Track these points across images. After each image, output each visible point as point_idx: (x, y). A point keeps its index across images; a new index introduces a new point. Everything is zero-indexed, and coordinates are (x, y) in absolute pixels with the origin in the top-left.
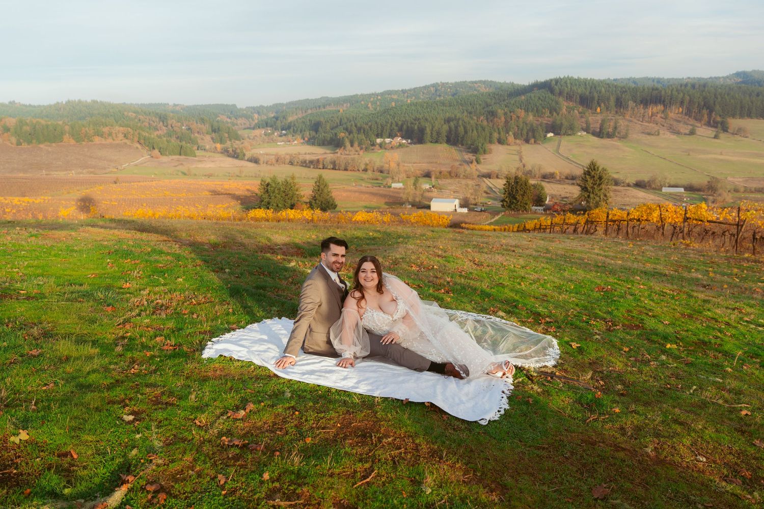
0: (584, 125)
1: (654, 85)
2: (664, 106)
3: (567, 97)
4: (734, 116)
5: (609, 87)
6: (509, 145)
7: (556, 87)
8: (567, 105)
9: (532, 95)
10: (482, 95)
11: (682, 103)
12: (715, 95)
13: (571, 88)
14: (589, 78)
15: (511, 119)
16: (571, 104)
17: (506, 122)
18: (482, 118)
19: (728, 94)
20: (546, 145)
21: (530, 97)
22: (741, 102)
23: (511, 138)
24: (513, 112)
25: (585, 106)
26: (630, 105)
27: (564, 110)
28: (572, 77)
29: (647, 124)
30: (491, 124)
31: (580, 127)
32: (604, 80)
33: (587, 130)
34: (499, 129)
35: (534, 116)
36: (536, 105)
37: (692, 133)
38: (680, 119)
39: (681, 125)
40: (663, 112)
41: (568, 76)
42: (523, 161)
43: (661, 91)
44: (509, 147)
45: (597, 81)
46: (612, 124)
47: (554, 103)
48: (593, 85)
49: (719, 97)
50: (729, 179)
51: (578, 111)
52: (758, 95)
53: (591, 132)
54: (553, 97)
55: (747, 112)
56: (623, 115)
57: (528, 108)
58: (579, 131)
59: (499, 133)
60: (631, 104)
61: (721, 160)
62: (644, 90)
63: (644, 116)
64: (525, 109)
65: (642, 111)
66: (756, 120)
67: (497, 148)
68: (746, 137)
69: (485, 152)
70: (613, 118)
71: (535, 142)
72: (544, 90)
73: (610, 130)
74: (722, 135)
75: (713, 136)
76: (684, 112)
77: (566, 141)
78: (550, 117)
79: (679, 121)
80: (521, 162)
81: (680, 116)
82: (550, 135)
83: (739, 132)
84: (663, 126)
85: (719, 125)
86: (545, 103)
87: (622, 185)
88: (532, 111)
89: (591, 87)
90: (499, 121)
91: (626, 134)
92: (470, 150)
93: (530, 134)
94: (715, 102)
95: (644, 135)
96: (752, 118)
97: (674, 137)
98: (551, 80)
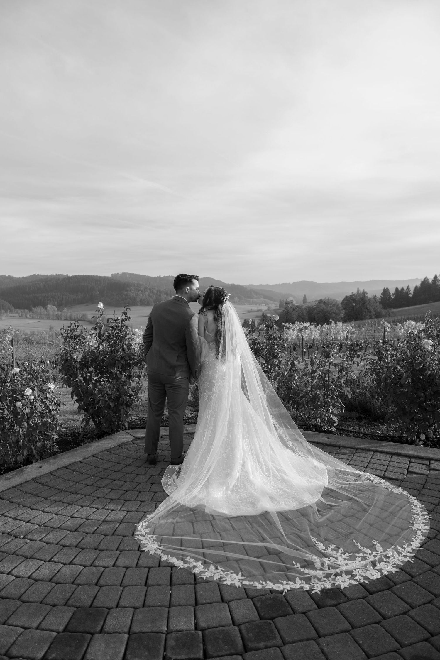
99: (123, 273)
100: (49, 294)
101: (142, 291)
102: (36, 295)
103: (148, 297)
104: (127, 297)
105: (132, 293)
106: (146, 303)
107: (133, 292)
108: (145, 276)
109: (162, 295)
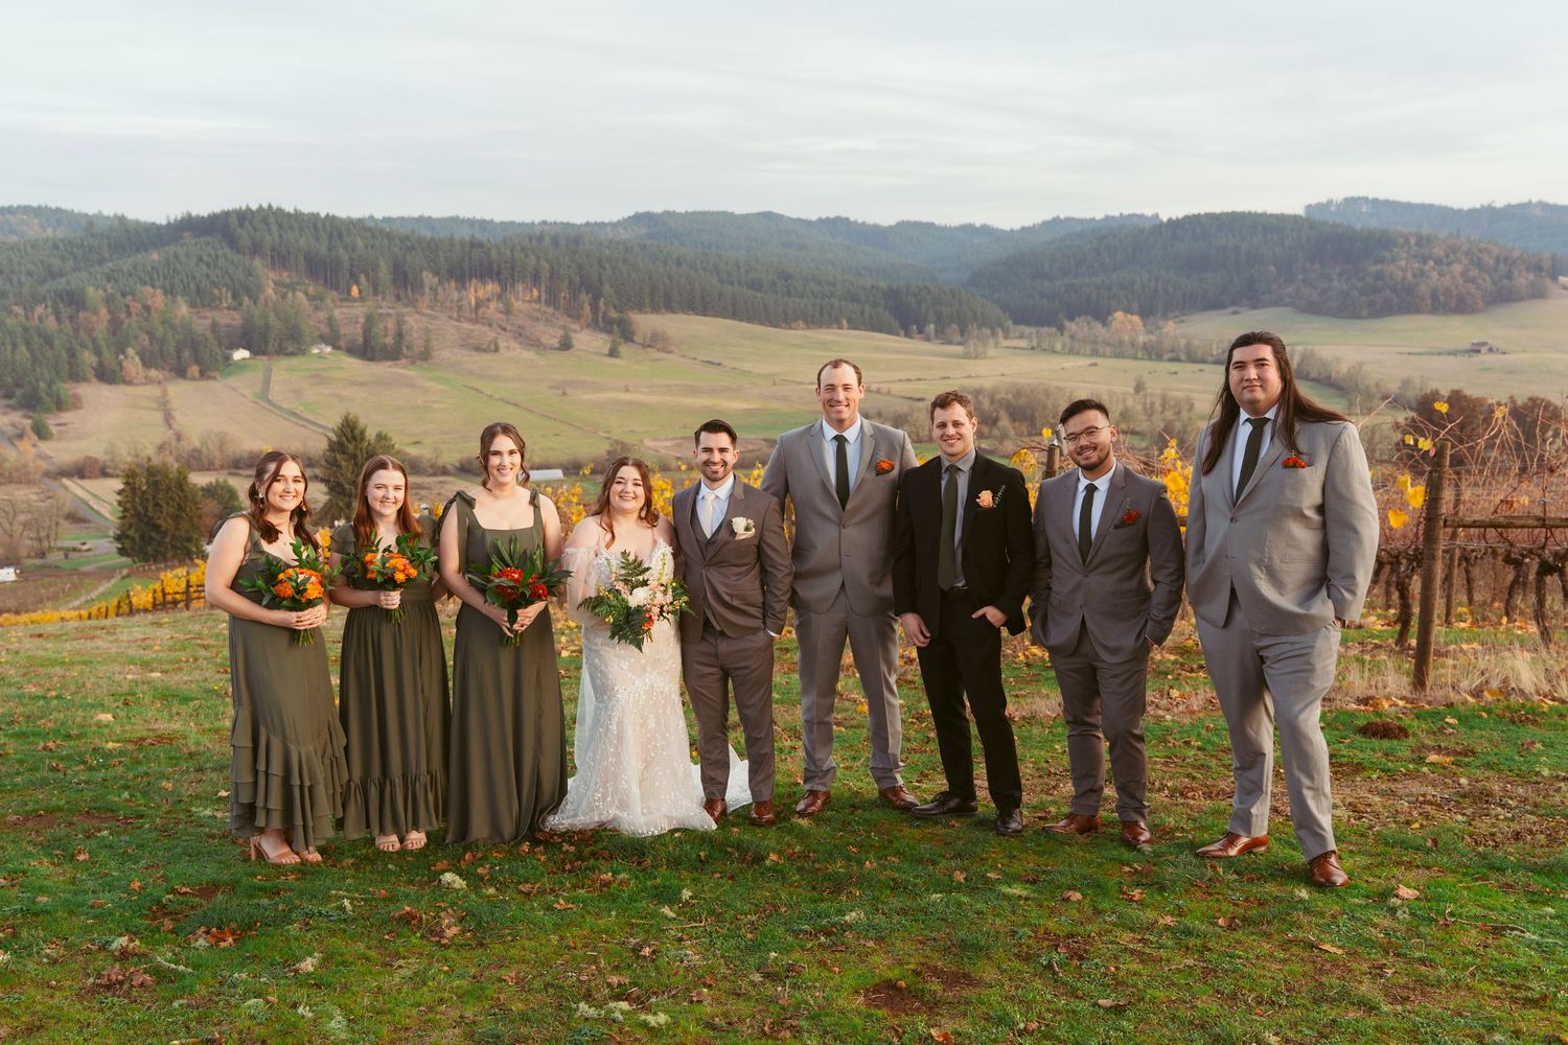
0: (325, 330)
1: (473, 236)
2: (503, 284)
3: (272, 257)
4: (640, 309)
5: (374, 236)
6: (129, 383)
7: (244, 234)
8: (276, 278)
9: (181, 251)
10: (33, 247)
11: (536, 278)
12: (600, 261)
13: (281, 236)
14: (323, 215)
15: (129, 314)
16: (286, 276)
17: (115, 325)
18: (39, 310)
19: (625, 261)
20: (233, 381)
21: (176, 256)
22: (650, 278)
23: (133, 364)
24: (133, 294)
25: (321, 282)
26: (426, 281)
27: (270, 291)
28: (280, 210)
29: (467, 326)
30: (68, 326)
31: (317, 333)
32: (360, 221)
33: (332, 339)
34: (94, 341)
35: (192, 305)
36: (194, 278)
37: (566, 345)
38: (538, 314)
39: (541, 326)
40: (500, 297)
41: (270, 206)
42: (175, 426)
43: (489, 250)
44: (129, 389)
45: (341, 221)
46: (391, 325)
47: (241, 269)
48: (333, 229)
49: (607, 266)
50: (648, 443)
51: (307, 294)
52: (679, 264)
53: (342, 344)
54: (236, 257)
55: (665, 301)
56: (412, 303)
57: (172, 286)
58: (313, 343)
59: (98, 352)
60: (428, 278)
61: (629, 403)
62: (452, 245)
63: (460, 308)
64: (163, 287)
65: (455, 295)
66: (682, 317)
67: (92, 392)
68: (669, 352)
69: (60, 406)
70: (390, 311)
71: (202, 374)
72: (209, 239)
73: (389, 340)
74: (624, 349)
75: (606, 352)
76: (543, 298)
77: (284, 372)
78: (235, 309)
79: (537, 320)
80: (170, 426)
81: (537, 306)
82: (241, 354)
83: (657, 342)
84: (505, 330)
85: (615, 327)
86: (218, 272)
87: (431, 471)
88: (185, 292)
89: (331, 237)
90: (95, 318)
91: (426, 349)
92: (13, 402)
93: (186, 354)
94: (600, 277)
95: (466, 352)
96: (674, 312)
97: (528, 355)
98: (227, 214)
99: (1346, 200)
100: (1114, 275)
101: (1438, 262)
102: (1075, 281)
103: (1461, 282)
104: (1380, 283)
105: (1400, 268)
106: (1454, 303)
107: (1402, 263)
108: (1431, 206)
109: (1516, 273)
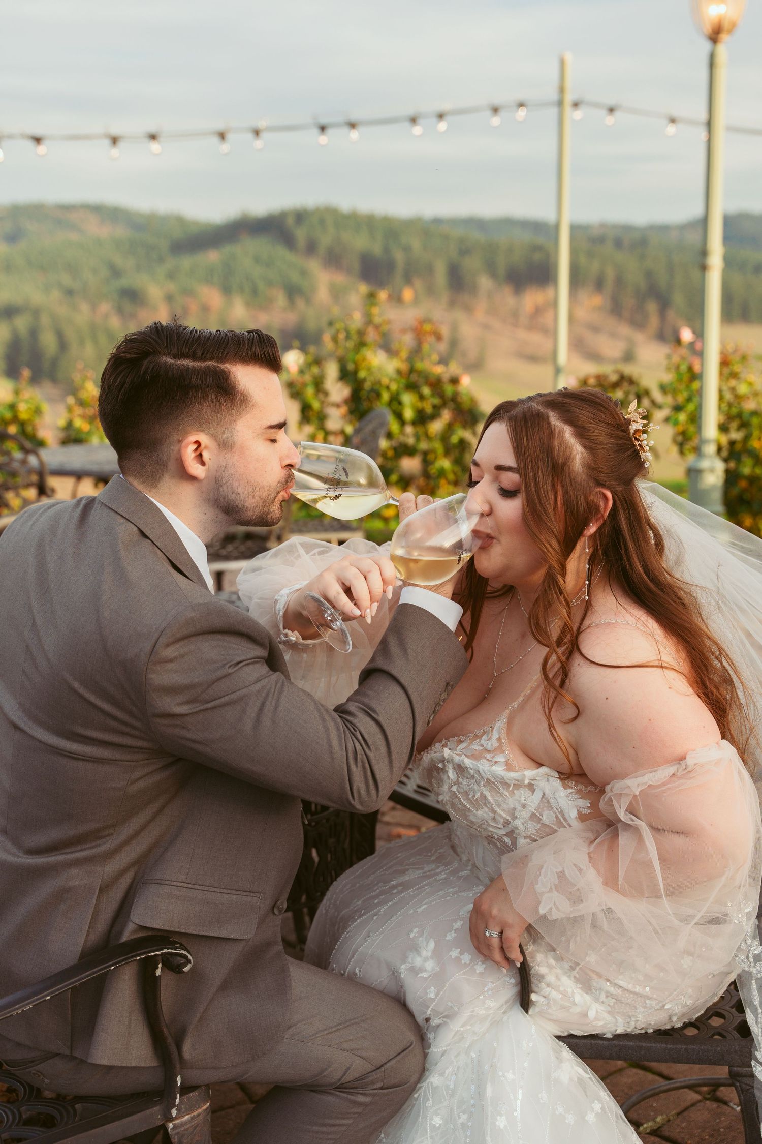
3: (327, 256)
5: (429, 236)
7: (301, 233)
8: (330, 280)
9: (237, 250)
10: (96, 245)
13: (337, 236)
16: (340, 278)
21: (233, 256)
24: (192, 294)
25: (373, 281)
26: (482, 284)
27: (324, 294)
35: (248, 304)
36: (250, 278)
38: (600, 324)
47: (294, 271)
48: (389, 230)
51: (358, 295)
54: (291, 258)
56: (469, 309)
57: (229, 285)
60: (485, 282)
62: (511, 251)
63: (517, 314)
64: (220, 287)
65: (511, 299)
72: (266, 238)
76: (607, 306)
78: (288, 310)
86: (274, 272)
88: (242, 290)
89: (387, 236)
91: (481, 356)
98: (286, 213)
